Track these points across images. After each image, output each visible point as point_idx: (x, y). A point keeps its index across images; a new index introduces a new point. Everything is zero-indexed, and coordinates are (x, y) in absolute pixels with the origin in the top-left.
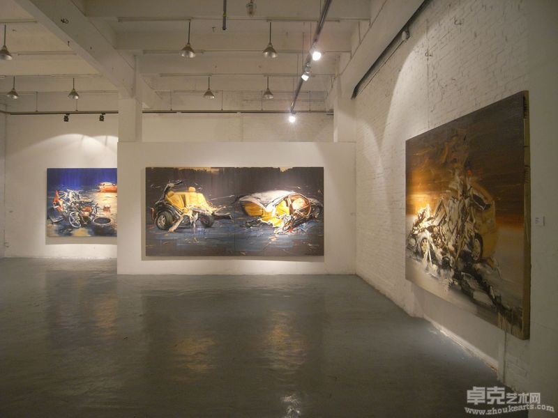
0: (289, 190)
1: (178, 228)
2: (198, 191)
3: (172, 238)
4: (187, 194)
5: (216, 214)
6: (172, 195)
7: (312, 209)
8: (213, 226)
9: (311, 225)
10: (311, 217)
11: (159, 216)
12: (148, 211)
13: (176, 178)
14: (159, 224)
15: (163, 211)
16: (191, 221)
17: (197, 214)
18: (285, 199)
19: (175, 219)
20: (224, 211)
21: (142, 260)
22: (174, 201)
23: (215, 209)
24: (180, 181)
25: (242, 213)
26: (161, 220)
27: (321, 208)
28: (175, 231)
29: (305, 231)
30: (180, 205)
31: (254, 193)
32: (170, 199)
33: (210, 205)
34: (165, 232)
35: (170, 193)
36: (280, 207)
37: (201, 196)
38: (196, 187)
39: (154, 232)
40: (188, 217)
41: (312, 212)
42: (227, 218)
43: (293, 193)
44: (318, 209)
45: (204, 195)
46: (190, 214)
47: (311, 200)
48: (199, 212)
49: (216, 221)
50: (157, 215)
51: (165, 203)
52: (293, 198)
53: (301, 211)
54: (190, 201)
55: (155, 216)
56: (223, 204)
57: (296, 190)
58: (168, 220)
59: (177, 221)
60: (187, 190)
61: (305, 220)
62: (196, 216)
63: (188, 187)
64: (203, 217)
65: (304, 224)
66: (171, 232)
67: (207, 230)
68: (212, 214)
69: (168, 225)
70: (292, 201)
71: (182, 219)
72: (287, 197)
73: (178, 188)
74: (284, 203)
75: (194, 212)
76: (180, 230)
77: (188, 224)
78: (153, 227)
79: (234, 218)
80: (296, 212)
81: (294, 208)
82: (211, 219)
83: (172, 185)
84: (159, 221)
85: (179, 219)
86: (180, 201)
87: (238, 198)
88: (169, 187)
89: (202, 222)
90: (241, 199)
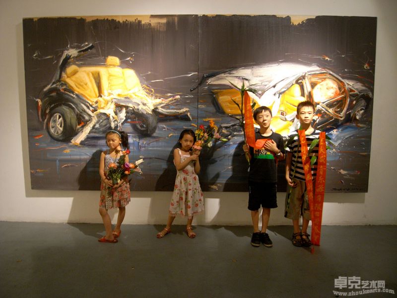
0: (307, 62)
1: (88, 138)
2: (124, 64)
3: (78, 157)
4: (103, 71)
5: (160, 110)
6: (75, 73)
7: (351, 101)
8: (155, 135)
9: (348, 133)
10: (349, 119)
11: (51, 115)
12: (31, 105)
13: (81, 39)
14: (52, 131)
15: (60, 105)
16: (113, 125)
17: (124, 110)
18: (299, 82)
19: (82, 121)
20: (178, 104)
21: (28, 195)
22: (79, 85)
23: (158, 101)
24: (87, 44)
25: (212, 109)
26: (55, 121)
27: (367, 100)
28: (82, 143)
29: (336, 144)
30: (89, 92)
31: (235, 68)
32: (71, 82)
33: (149, 92)
34: (64, 145)
35: (71, 69)
36: (286, 97)
37: (130, 73)
38: (122, 57)
39: (44, 145)
40: (107, 117)
41: (351, 107)
42: (184, 118)
43: (315, 68)
44: (363, 103)
45: (138, 72)
46: (110, 110)
47: (350, 84)
48: (127, 107)
49: (162, 125)
50: (47, 113)
51: (62, 89)
52: (314, 80)
53: (330, 105)
54: (110, 86)
55: (44, 115)
56: (174, 91)
57: (322, 64)
58: (68, 121)
59: (86, 123)
60: (102, 63)
61: (336, 124)
62: (123, 115)
63: (106, 56)
64: (135, 116)
65: (335, 132)
66: (76, 146)
67: (144, 142)
68: (155, 111)
69: (69, 133)
70: (313, 85)
71: (94, 120)
72: (303, 77)
73: (86, 59)
74: (297, 88)
75: (119, 107)
76: (93, 142)
77: (106, 130)
78: (42, 136)
79: (196, 118)
80: (318, 107)
81: (316, 99)
82: (152, 121)
83: (73, 52)
84: (51, 124)
85: (90, 120)
86: (89, 84)
87: (203, 80)
88: (68, 58)
89: (134, 127)
90: (211, 81)
